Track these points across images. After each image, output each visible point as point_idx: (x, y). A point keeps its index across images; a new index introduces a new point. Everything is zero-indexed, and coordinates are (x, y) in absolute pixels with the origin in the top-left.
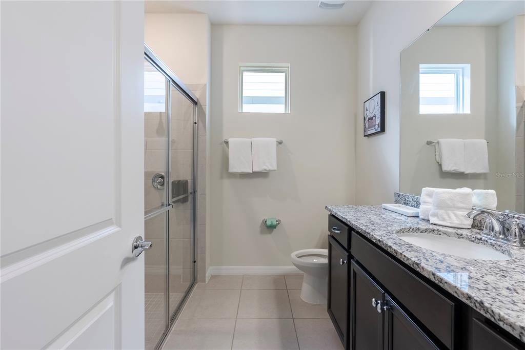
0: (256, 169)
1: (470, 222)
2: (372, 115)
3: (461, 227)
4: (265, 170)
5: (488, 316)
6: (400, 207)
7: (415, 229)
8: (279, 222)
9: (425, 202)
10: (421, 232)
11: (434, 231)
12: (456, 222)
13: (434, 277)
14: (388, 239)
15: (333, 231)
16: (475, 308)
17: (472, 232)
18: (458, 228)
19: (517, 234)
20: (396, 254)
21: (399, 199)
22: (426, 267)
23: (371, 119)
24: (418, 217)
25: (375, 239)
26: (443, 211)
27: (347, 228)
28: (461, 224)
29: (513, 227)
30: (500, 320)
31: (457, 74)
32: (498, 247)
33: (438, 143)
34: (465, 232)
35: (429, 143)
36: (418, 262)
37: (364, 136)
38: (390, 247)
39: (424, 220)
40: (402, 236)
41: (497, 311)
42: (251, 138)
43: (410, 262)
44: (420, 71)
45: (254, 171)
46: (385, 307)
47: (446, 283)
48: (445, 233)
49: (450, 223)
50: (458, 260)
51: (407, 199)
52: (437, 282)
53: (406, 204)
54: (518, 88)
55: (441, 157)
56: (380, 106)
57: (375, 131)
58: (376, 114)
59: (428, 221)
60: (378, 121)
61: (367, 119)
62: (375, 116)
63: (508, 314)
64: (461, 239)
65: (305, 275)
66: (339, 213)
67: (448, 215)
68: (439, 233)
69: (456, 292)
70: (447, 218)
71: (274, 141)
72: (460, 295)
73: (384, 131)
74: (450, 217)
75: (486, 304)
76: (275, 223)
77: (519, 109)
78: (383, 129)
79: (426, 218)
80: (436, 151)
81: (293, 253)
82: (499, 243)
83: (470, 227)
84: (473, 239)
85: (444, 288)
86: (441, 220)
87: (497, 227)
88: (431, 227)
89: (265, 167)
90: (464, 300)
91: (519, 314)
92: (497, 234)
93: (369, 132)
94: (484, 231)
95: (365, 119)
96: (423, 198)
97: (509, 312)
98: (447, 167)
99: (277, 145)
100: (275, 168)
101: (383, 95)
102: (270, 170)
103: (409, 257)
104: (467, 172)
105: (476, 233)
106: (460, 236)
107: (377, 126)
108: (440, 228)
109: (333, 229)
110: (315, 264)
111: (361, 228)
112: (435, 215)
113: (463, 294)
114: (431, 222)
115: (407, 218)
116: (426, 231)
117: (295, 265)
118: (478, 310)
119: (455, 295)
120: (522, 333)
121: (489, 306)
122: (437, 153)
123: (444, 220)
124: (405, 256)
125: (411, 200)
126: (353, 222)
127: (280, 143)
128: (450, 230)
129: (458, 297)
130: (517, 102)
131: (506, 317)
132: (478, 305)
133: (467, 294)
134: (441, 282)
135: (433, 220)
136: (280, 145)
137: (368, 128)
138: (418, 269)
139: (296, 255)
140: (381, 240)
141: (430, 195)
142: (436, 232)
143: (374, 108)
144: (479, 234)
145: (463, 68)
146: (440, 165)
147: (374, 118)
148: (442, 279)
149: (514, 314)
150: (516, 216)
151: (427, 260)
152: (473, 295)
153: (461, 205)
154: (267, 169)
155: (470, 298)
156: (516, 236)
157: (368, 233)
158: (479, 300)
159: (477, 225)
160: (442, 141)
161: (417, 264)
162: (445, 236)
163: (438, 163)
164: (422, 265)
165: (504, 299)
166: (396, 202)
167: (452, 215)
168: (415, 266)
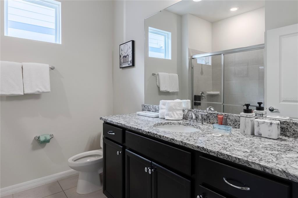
0: (28, 91)
1: (182, 117)
2: (126, 55)
3: (179, 119)
4: (39, 92)
5: (206, 152)
6: (146, 113)
7: (160, 124)
8: (52, 136)
9: (162, 108)
10: (163, 125)
11: (168, 123)
12: (177, 117)
13: (182, 143)
14: (153, 130)
15: (109, 133)
16: (201, 151)
17: (183, 121)
18: (178, 120)
19: (201, 119)
20: (160, 137)
21: (145, 108)
22: (177, 139)
23: (125, 57)
24: (158, 117)
25: (145, 132)
26: (171, 112)
27: (122, 129)
28: (179, 118)
29: (200, 116)
30: (210, 152)
31: (165, 36)
32: (195, 126)
33: (158, 75)
34: (181, 122)
35: (154, 74)
36: (173, 138)
37: (120, 68)
38: (156, 134)
39: (161, 118)
40: (157, 128)
41: (209, 149)
42: (21, 63)
43: (169, 139)
44: (149, 31)
45: (25, 93)
46: (152, 170)
47: (188, 144)
48: (173, 123)
49: (175, 118)
50: (187, 133)
51: (149, 108)
52: (183, 145)
53: (149, 111)
54: (189, 49)
55: (159, 83)
56: (131, 49)
57: (128, 66)
58: (129, 54)
59: (164, 118)
60: (130, 59)
61: (122, 57)
62: (128, 56)
63: (212, 149)
64: (180, 125)
65: (80, 173)
66: (114, 121)
67: (173, 114)
68: (170, 124)
69: (192, 147)
70: (173, 116)
71: (47, 66)
72: (194, 147)
73: (134, 66)
74: (174, 115)
75: (205, 148)
76: (48, 137)
77: (189, 60)
78: (133, 65)
79: (163, 117)
80: (157, 79)
81: (69, 159)
82: (195, 124)
83: (182, 119)
84: (185, 124)
85: (187, 147)
86: (170, 117)
87: (194, 117)
88: (167, 121)
89: (38, 90)
90: (196, 149)
91: (215, 147)
92: (194, 120)
93: (124, 66)
94: (189, 120)
95: (120, 56)
96: (161, 106)
97: (212, 148)
98: (162, 89)
99: (50, 70)
100: (48, 89)
101: (133, 42)
102: (43, 92)
103: (168, 137)
104: (170, 91)
105: (185, 121)
106: (180, 124)
107: (129, 62)
108: (171, 121)
109: (109, 132)
110: (89, 162)
111: (134, 127)
112: (167, 115)
113: (195, 146)
114: (166, 119)
115: (153, 118)
116: (165, 124)
117: (72, 168)
118: (202, 151)
119: (192, 148)
120: (218, 154)
121: (206, 148)
122: (157, 81)
123: (172, 117)
124: (165, 137)
125: (152, 108)
126: (127, 125)
127: (52, 69)
128: (175, 122)
129: (193, 149)
130: (189, 56)
131: (212, 150)
132: (202, 149)
133: (197, 146)
134: (185, 145)
135: (167, 118)
136: (52, 71)
137: (123, 63)
138: (173, 142)
139: (72, 160)
140: (149, 132)
141: (164, 104)
142: (169, 124)
143: (127, 50)
144: (186, 121)
145: (168, 34)
146: (159, 88)
147: (127, 57)
148: (186, 143)
149: (214, 148)
150: (200, 111)
151: (176, 137)
152: (199, 146)
153: (179, 108)
154: (41, 91)
155: (198, 147)
156: (200, 120)
157: (140, 129)
158: (202, 147)
159: (185, 118)
160: (160, 73)
161: (173, 139)
162: (173, 125)
163: (158, 86)
164: (175, 139)
165: (209, 144)
166: (143, 110)
167: (175, 114)
168: (172, 140)
